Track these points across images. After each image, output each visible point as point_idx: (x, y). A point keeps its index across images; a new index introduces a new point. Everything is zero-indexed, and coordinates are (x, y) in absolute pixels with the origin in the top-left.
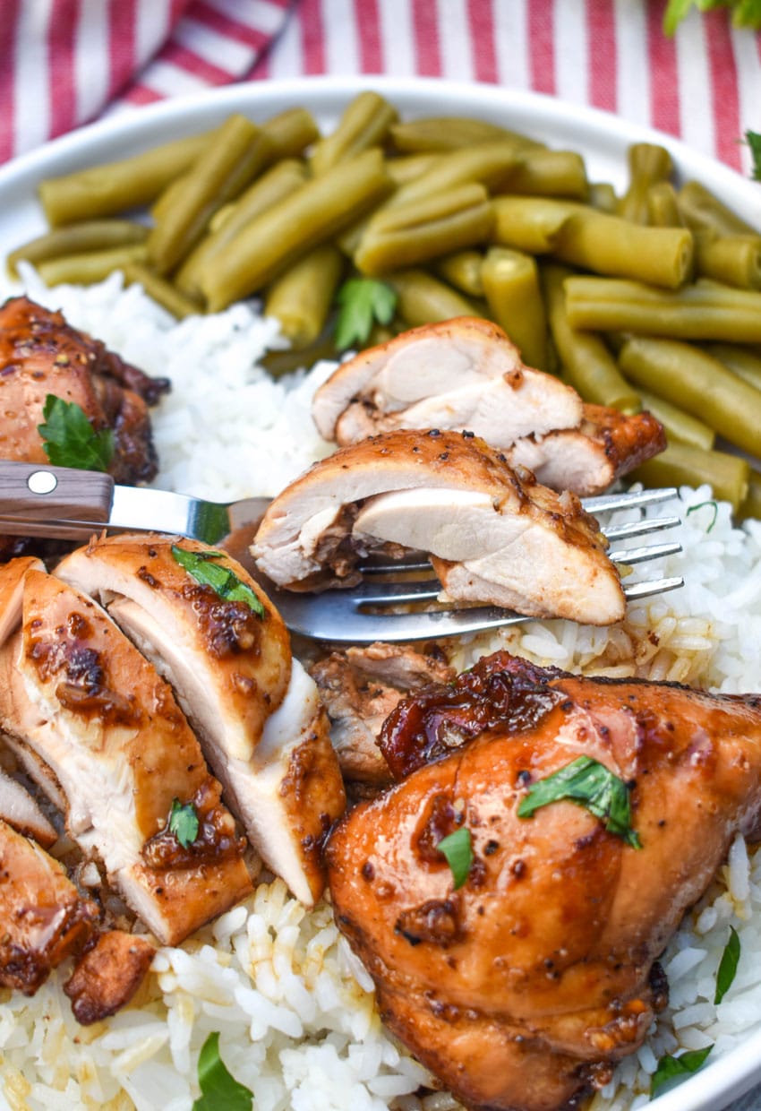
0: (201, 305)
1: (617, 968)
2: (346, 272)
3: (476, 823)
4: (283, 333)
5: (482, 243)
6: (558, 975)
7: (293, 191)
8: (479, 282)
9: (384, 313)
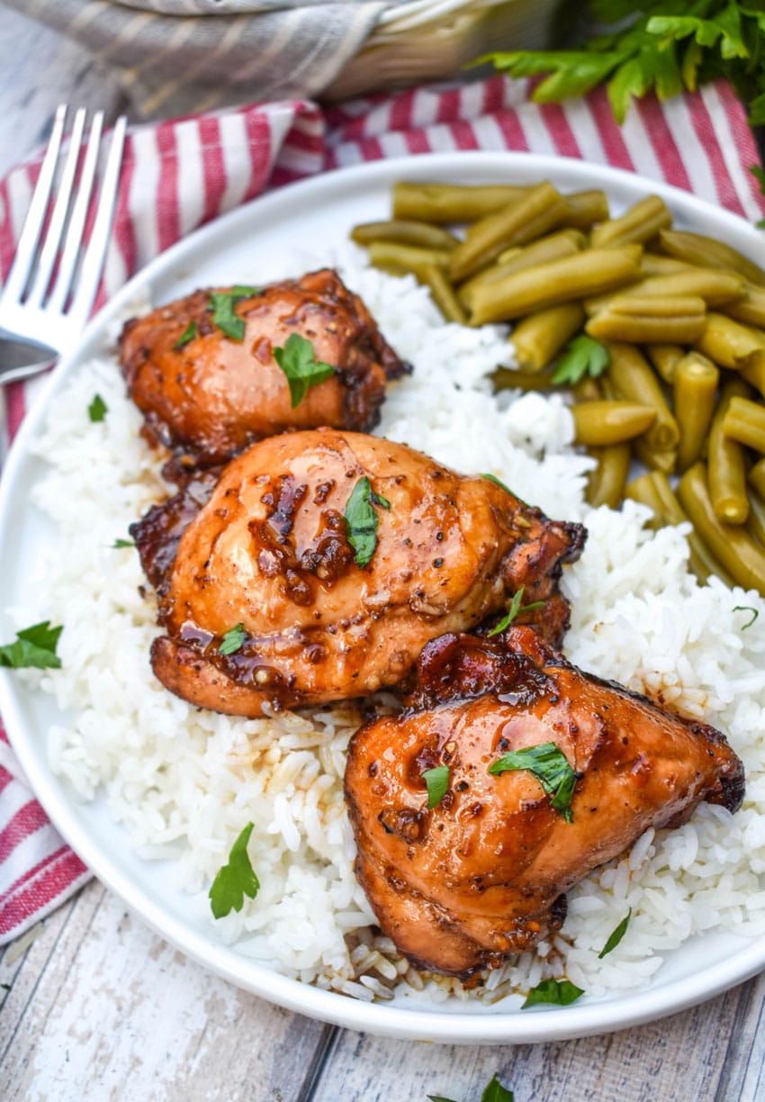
0: (467, 315)
2: (579, 331)
3: (458, 765)
4: (516, 357)
5: (689, 345)
6: (482, 889)
7: (567, 255)
8: (674, 373)
9: (596, 369)
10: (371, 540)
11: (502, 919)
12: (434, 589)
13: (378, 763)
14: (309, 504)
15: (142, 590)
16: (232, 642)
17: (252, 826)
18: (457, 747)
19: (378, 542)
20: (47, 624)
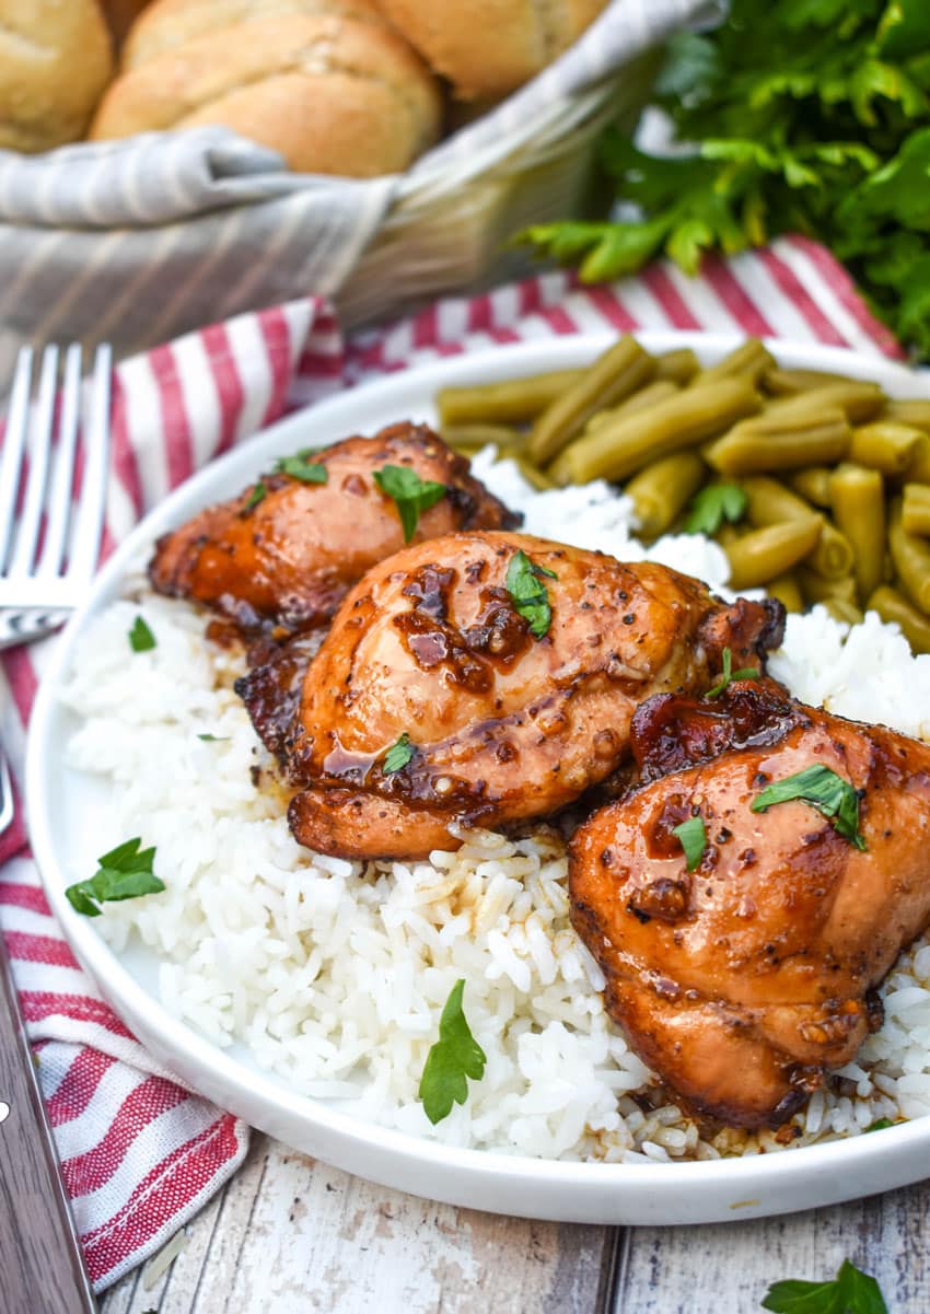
1: (836, 968)
3: (712, 814)
4: (636, 512)
6: (777, 962)
9: (734, 510)
10: (544, 611)
11: (809, 1003)
12: (630, 649)
13: (612, 848)
14: (462, 585)
15: (256, 773)
16: (398, 759)
17: (462, 982)
18: (705, 799)
19: (552, 611)
20: (137, 842)
